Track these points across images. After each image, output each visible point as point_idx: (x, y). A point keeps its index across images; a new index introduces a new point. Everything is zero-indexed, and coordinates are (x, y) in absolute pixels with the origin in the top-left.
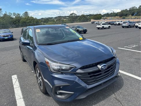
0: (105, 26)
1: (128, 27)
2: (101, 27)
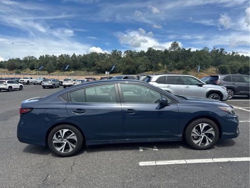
0: (15, 86)
1: (51, 87)
2: (7, 87)
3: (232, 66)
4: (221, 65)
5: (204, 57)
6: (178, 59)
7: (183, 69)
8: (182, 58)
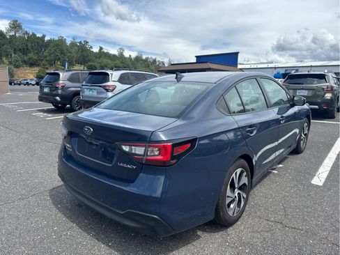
3: (103, 65)
4: (90, 63)
5: (67, 50)
6: (27, 49)
7: (38, 65)
8: (32, 48)
